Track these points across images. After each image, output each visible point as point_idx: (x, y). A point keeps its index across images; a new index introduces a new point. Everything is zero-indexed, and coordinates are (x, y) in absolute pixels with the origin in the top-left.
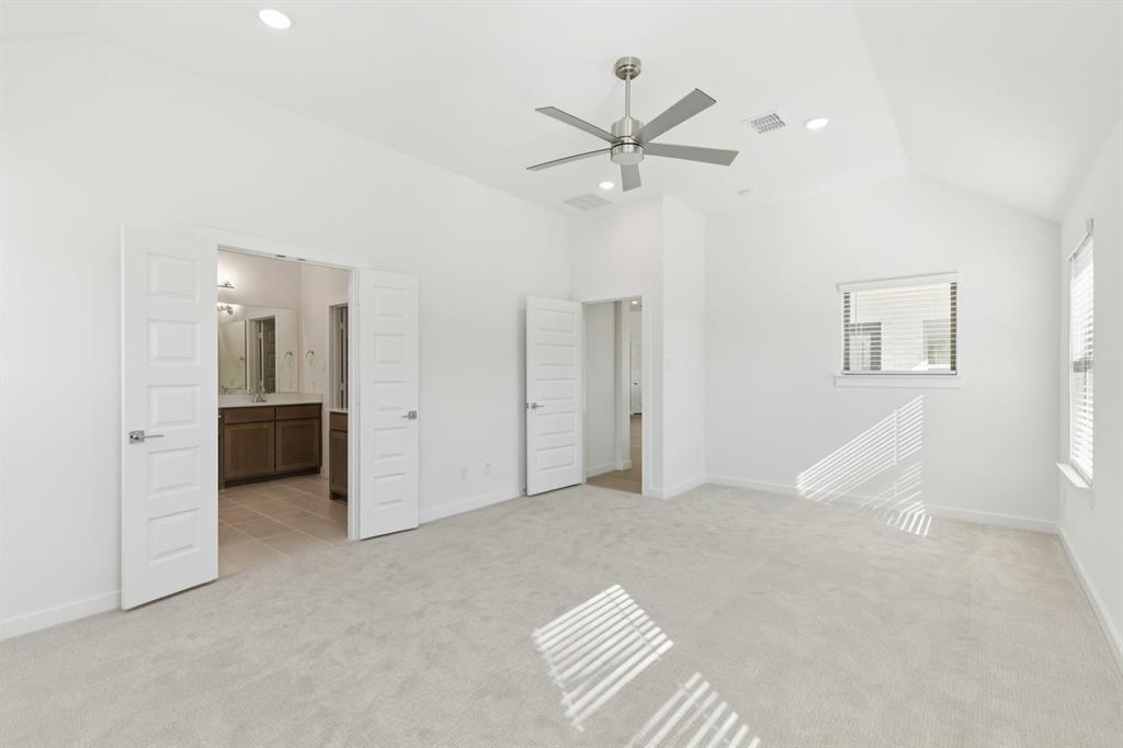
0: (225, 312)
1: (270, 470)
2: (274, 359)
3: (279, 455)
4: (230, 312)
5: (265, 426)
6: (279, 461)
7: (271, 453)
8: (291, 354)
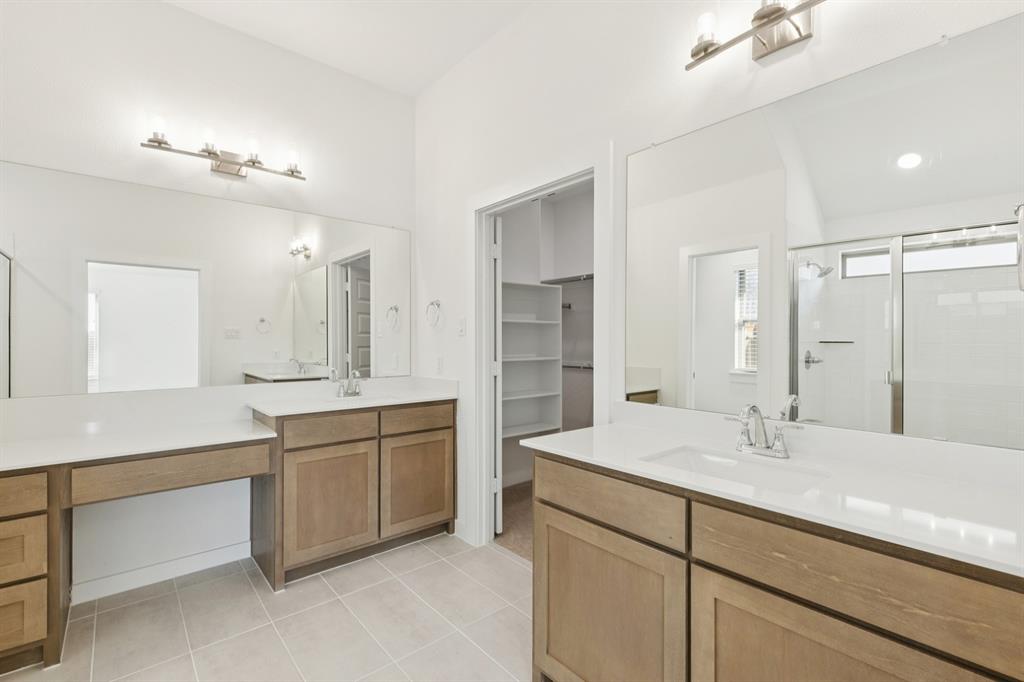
0: (301, 257)
1: (371, 538)
2: (367, 323)
3: (386, 505)
4: (308, 257)
5: (362, 448)
6: (386, 516)
7: (372, 502)
8: (397, 310)
